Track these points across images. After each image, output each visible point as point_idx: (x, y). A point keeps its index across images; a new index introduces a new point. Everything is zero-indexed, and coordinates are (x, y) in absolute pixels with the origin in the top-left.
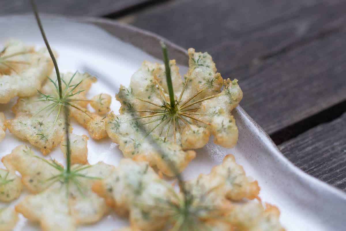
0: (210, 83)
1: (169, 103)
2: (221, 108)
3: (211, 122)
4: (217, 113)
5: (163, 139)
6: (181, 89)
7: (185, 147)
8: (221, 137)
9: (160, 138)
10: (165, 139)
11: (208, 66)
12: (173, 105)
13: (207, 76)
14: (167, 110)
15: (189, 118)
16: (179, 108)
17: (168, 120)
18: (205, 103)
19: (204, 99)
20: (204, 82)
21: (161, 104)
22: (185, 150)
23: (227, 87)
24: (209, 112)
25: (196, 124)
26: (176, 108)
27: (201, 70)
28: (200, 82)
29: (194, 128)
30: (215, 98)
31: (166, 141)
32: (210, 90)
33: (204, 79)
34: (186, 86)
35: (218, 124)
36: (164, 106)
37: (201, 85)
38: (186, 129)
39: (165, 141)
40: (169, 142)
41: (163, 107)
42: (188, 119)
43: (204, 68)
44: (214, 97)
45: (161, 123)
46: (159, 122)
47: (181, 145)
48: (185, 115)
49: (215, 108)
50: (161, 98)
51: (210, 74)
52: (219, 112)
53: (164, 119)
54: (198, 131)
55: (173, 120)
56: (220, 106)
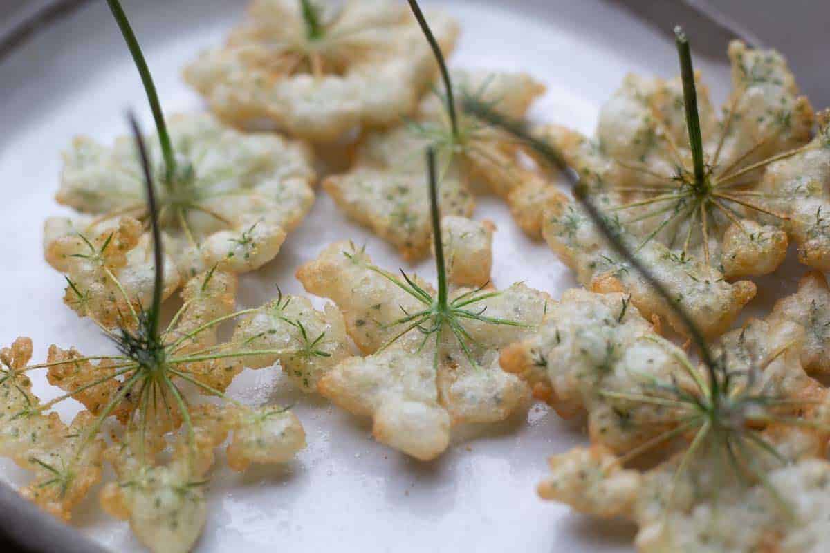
0: (784, 121)
1: (691, 169)
2: (812, 180)
3: (789, 211)
4: (803, 192)
5: (679, 256)
6: (717, 138)
7: (729, 271)
8: (817, 248)
9: (671, 252)
10: (683, 254)
11: (777, 82)
12: (700, 175)
13: (776, 104)
14: (685, 187)
15: (738, 205)
16: (713, 181)
17: (689, 209)
18: (776, 168)
19: (771, 159)
20: (769, 120)
21: (672, 173)
22: (731, 279)
23: (825, 130)
24: (785, 190)
25: (756, 218)
26: (706, 181)
27: (762, 92)
28: (761, 120)
29: (750, 227)
30: (797, 157)
31: (686, 259)
32: (784, 138)
33: (770, 112)
34: (726, 130)
35: (808, 218)
36: (680, 178)
37: (762, 127)
38: (732, 230)
39: (682, 259)
40: (693, 263)
41: (675, 179)
42: (735, 206)
43: (770, 86)
44: (794, 154)
45: (672, 218)
46: (668, 216)
47: (722, 269)
48: (728, 197)
49: (798, 178)
50: (670, 160)
51: (783, 101)
52: (809, 189)
53: (679, 208)
54: (760, 234)
55: (699, 210)
56: (810, 176)
